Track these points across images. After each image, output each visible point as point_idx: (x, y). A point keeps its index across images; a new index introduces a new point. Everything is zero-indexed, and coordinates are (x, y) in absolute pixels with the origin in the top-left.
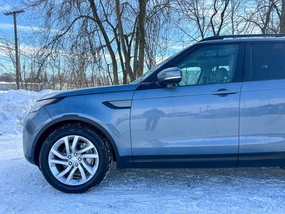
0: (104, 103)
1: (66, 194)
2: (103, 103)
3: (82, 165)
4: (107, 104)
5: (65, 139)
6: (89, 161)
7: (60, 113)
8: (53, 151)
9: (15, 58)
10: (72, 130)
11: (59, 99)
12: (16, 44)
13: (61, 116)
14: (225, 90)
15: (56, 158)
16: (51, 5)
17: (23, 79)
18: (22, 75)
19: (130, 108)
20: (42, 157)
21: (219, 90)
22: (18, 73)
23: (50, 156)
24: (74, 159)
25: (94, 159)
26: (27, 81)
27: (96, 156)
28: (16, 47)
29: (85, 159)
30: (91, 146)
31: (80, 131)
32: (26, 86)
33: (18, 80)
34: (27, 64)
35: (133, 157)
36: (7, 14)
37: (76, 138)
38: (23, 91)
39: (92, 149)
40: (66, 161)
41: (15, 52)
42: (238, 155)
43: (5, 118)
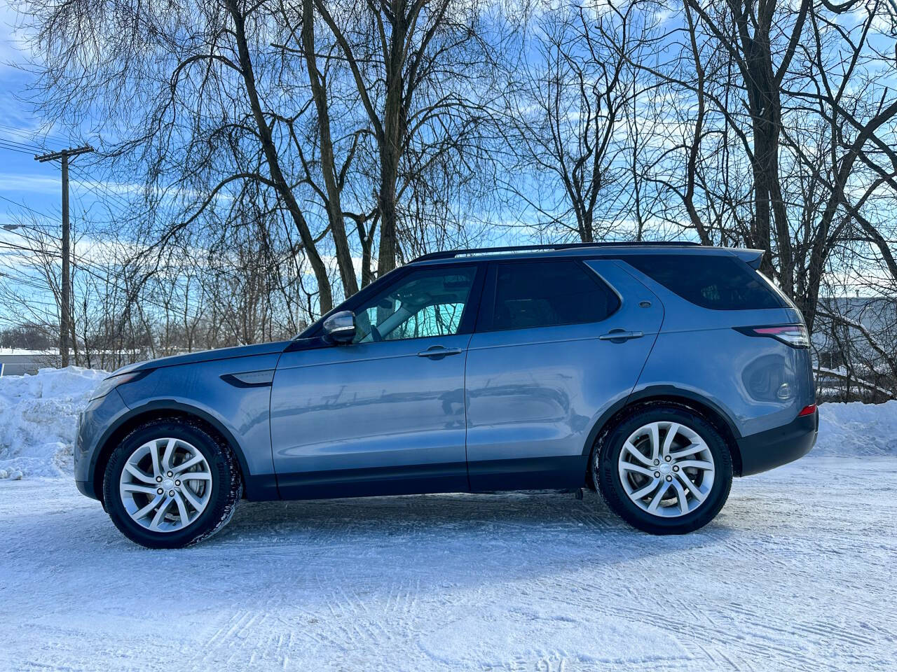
0: (224, 378)
1: (151, 551)
2: (222, 377)
3: (181, 494)
4: (229, 379)
5: (152, 446)
6: (195, 486)
7: (143, 397)
8: (130, 468)
9: (59, 281)
10: (164, 429)
11: (144, 372)
12: (65, 240)
13: (145, 402)
14: (442, 348)
15: (135, 481)
16: (159, 150)
17: (80, 339)
18: (79, 330)
19: (270, 384)
20: (108, 481)
21: (430, 349)
22: (67, 322)
23: (123, 478)
24: (168, 483)
25: (205, 481)
26: (91, 344)
27: (207, 476)
28: (66, 249)
29: (187, 483)
30: (199, 457)
31: (178, 430)
32: (88, 358)
33: (66, 341)
34: (93, 297)
35: (276, 477)
36: (44, 159)
37: (172, 443)
38: (79, 371)
39: (201, 463)
40: (153, 486)
41: (60, 261)
42: (467, 465)
43: (29, 441)
